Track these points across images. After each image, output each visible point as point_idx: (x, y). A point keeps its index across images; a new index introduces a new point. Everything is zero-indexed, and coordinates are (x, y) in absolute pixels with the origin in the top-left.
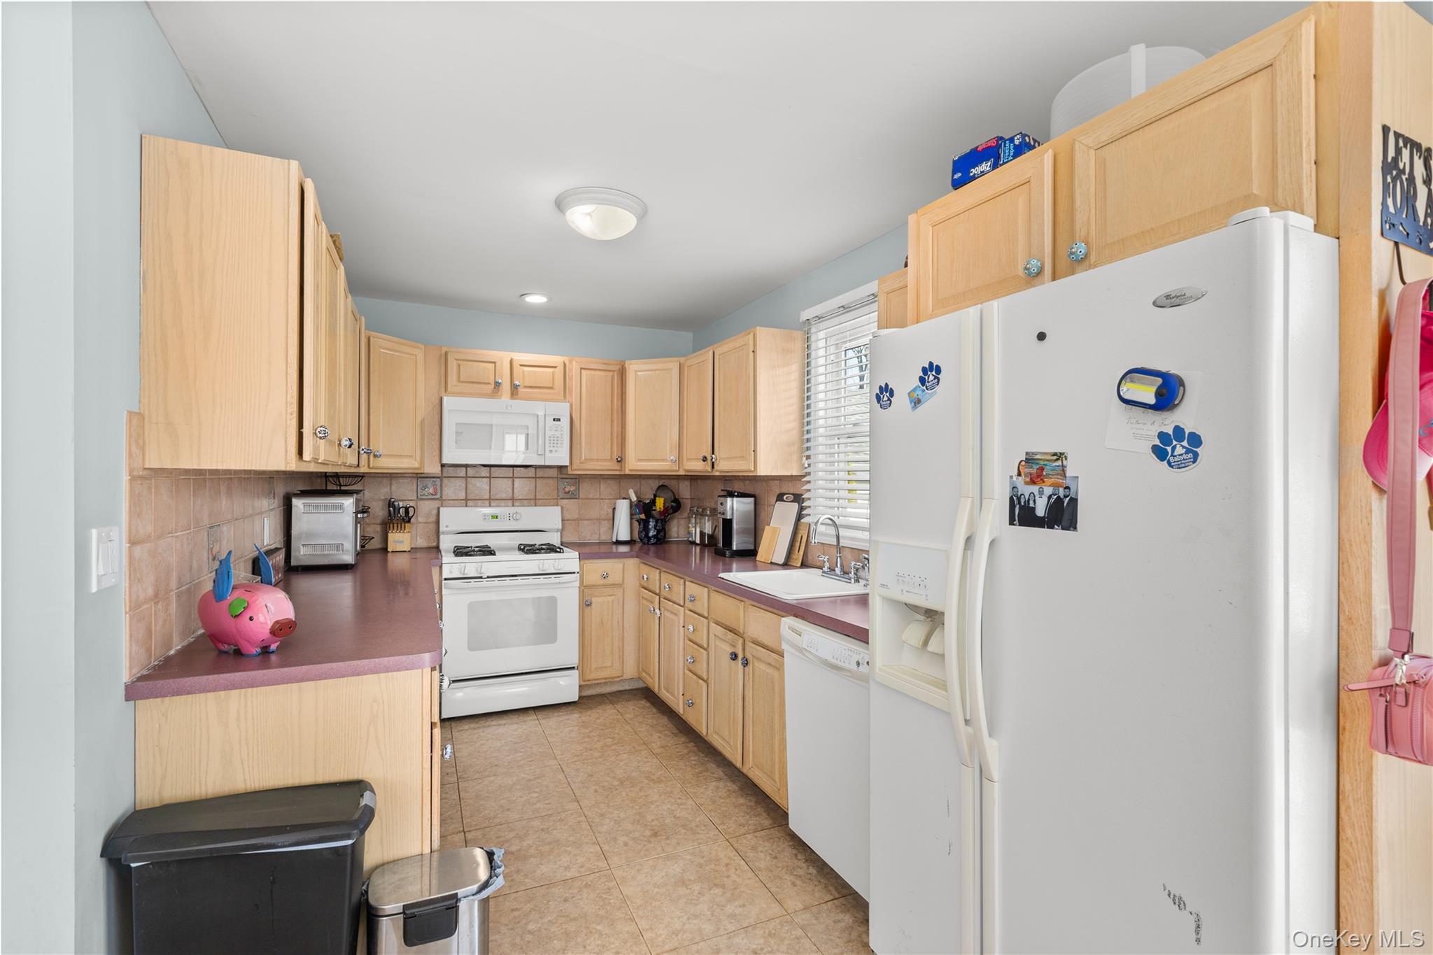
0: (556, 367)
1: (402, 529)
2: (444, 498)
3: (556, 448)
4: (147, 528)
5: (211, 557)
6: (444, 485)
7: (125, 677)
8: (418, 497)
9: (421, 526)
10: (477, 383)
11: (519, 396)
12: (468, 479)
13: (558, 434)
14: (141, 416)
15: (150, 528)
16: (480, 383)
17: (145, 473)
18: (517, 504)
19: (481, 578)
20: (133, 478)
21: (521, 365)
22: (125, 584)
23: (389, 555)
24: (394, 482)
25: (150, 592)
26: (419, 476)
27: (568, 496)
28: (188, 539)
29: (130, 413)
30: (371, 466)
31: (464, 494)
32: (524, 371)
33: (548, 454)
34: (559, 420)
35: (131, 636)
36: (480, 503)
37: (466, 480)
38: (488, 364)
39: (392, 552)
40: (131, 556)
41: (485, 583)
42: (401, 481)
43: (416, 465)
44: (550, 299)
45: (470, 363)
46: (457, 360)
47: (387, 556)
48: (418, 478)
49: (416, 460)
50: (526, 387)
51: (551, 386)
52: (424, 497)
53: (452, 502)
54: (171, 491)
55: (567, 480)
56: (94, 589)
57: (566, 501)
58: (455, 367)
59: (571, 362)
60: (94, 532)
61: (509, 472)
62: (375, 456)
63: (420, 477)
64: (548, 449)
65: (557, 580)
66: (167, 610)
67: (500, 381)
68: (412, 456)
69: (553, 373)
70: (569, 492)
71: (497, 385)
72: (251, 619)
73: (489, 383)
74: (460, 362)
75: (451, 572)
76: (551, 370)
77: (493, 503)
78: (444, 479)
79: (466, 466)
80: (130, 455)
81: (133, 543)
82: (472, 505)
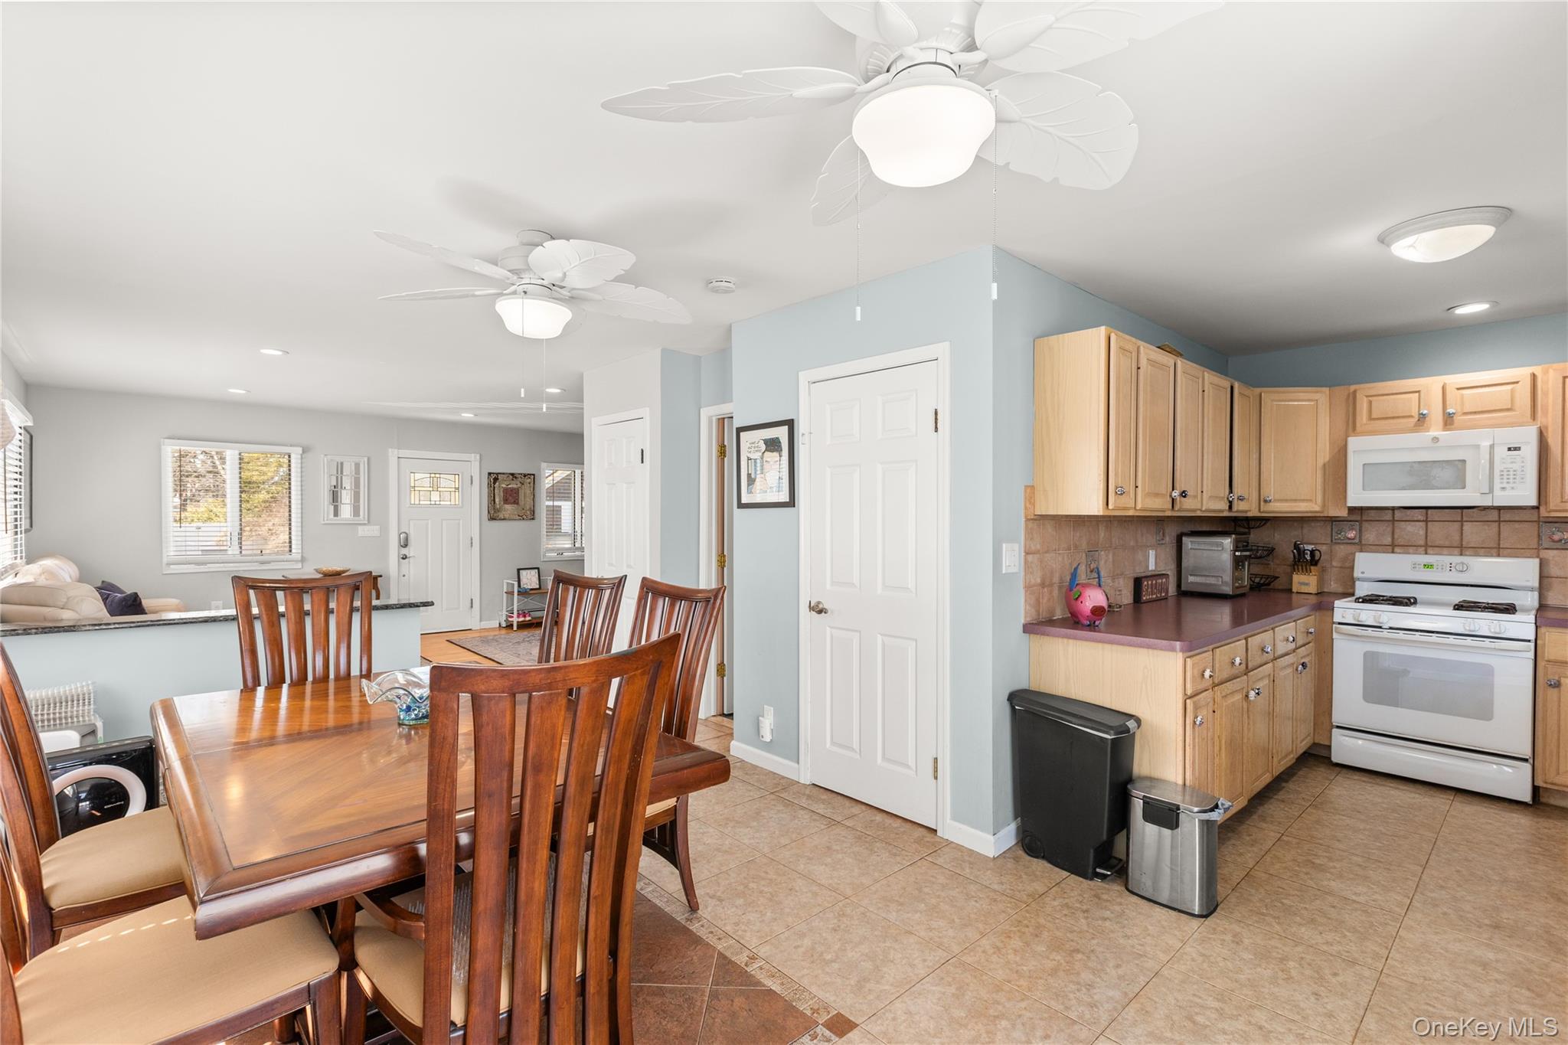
0: (1517, 382)
1: (1308, 571)
2: (1363, 542)
3: (1511, 485)
4: (1036, 545)
5: (1089, 570)
6: (1363, 529)
7: (1023, 621)
8: (1332, 541)
9: (1334, 570)
10: (1393, 418)
11: (1456, 425)
12: (1396, 523)
13: (1515, 466)
14: (1033, 487)
15: (1038, 547)
16: (1398, 417)
17: (1035, 517)
18: (1467, 553)
19: (1380, 627)
20: (1027, 520)
21: (1458, 389)
22: (1022, 574)
23: (1294, 596)
24: (1305, 526)
25: (1039, 580)
26: (1334, 519)
27: (1558, 545)
28: (1068, 556)
29: (1026, 487)
30: (1262, 510)
31: (1390, 539)
32: (1462, 395)
33: (1497, 492)
34: (1516, 449)
35: (1026, 601)
36: (1411, 550)
37: (1393, 524)
38: (1411, 395)
39: (1297, 593)
40: (1026, 560)
41: (1385, 634)
42: (1313, 524)
43: (1317, 508)
44: (1495, 303)
45: (1385, 397)
46: (1367, 396)
47: (1291, 599)
48: (1332, 521)
49: (1316, 504)
50: (1465, 414)
51: (1509, 407)
52: (1339, 541)
53: (1374, 547)
54: (1056, 527)
55: (1557, 525)
56: (1004, 572)
57: (1555, 552)
58: (1365, 406)
59: (1545, 372)
60: (1004, 545)
61: (1457, 515)
62: (1265, 501)
63: (1335, 521)
64: (1497, 486)
65: (1493, 645)
66: (1051, 594)
67: (1425, 412)
68: (1311, 500)
69: (1512, 391)
70: (1560, 540)
71: (1422, 417)
72: (1082, 602)
73: (1412, 416)
74: (1370, 398)
75: (1343, 617)
76: (1509, 387)
77: (1430, 550)
78: (1364, 523)
79: (1393, 509)
80: (1026, 508)
81: (1027, 553)
82: (1401, 551)
